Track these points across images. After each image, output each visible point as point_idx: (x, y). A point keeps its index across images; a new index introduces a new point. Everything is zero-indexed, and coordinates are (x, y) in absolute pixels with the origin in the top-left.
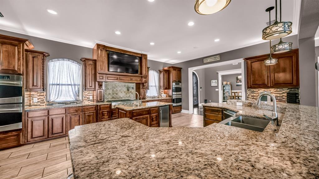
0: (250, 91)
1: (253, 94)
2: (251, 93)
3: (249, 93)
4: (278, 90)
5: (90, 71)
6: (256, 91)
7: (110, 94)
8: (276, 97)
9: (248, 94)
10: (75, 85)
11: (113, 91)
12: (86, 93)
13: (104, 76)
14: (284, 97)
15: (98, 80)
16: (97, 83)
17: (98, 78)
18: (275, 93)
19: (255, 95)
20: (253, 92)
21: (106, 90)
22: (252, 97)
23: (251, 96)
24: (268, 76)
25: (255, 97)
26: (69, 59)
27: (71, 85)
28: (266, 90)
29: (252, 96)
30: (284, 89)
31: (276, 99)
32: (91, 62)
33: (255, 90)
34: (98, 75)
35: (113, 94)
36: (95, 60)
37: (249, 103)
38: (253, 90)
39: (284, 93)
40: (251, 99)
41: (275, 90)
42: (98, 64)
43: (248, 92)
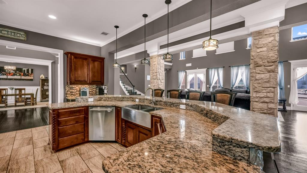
0: (69, 87)
1: (72, 90)
2: (70, 89)
3: (68, 90)
4: (91, 86)
6: (74, 88)
8: (90, 92)
9: (66, 91)
14: (94, 92)
18: (89, 89)
19: (73, 91)
20: (71, 88)
22: (71, 94)
23: (69, 93)
24: (87, 74)
25: (73, 93)
28: (82, 86)
29: (71, 92)
30: (94, 85)
31: (90, 94)
33: (73, 86)
37: (99, 98)
38: (72, 86)
39: (94, 88)
40: (70, 96)
41: (89, 86)
43: (67, 88)
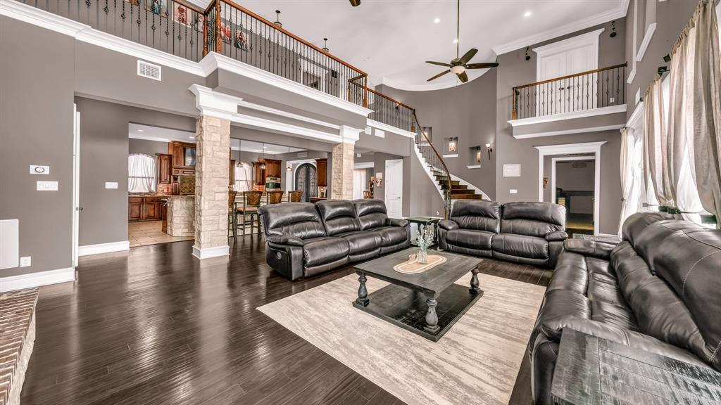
5: (165, 165)
7: (186, 187)
10: (149, 178)
11: (190, 184)
12: (161, 185)
13: (180, 170)
15: (173, 174)
16: (172, 177)
17: (173, 172)
21: (181, 184)
26: (144, 154)
27: (145, 177)
32: (166, 157)
34: (173, 170)
35: (190, 188)
36: (171, 155)
42: (174, 160)
